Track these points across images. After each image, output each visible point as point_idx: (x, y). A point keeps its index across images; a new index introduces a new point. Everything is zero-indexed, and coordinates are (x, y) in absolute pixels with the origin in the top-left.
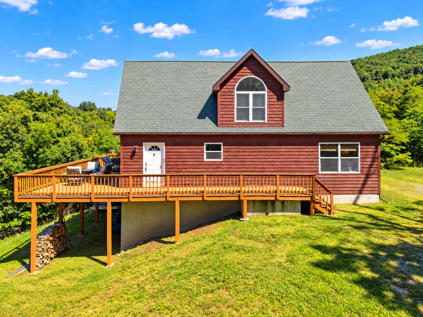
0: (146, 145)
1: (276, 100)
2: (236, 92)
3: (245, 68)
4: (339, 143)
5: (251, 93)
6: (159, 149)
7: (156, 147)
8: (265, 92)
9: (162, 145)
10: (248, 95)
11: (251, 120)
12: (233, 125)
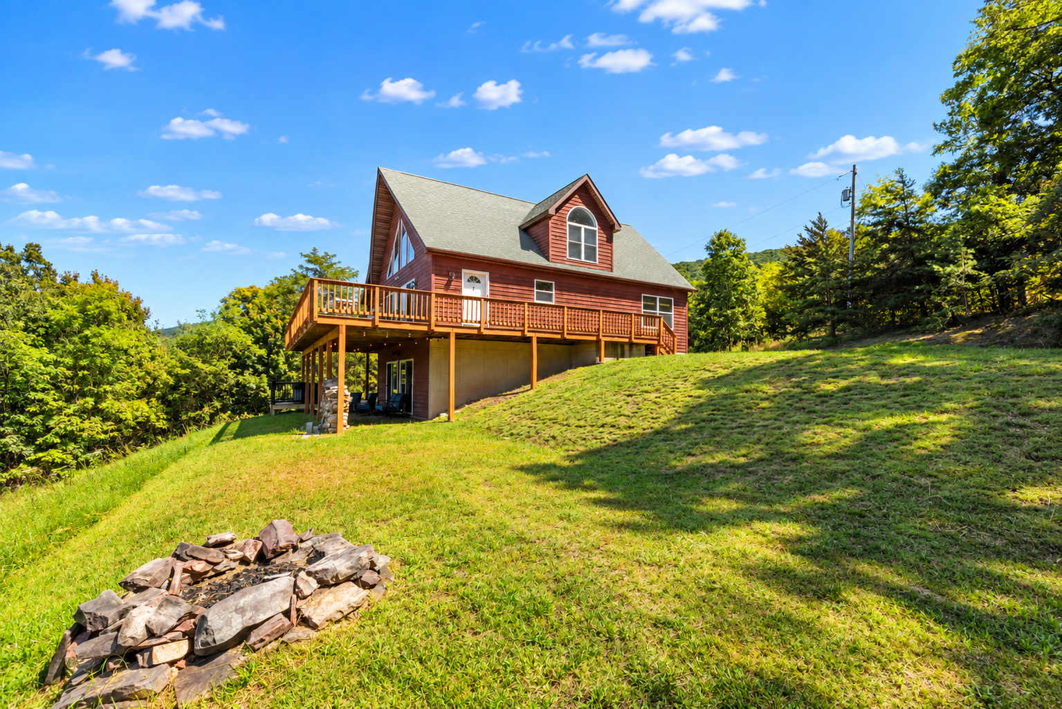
0: (466, 273)
1: (605, 239)
2: (568, 223)
3: (576, 196)
4: (658, 297)
5: (583, 227)
6: (479, 282)
7: (476, 278)
8: (596, 229)
9: (485, 276)
10: (580, 228)
11: (583, 259)
12: (563, 261)
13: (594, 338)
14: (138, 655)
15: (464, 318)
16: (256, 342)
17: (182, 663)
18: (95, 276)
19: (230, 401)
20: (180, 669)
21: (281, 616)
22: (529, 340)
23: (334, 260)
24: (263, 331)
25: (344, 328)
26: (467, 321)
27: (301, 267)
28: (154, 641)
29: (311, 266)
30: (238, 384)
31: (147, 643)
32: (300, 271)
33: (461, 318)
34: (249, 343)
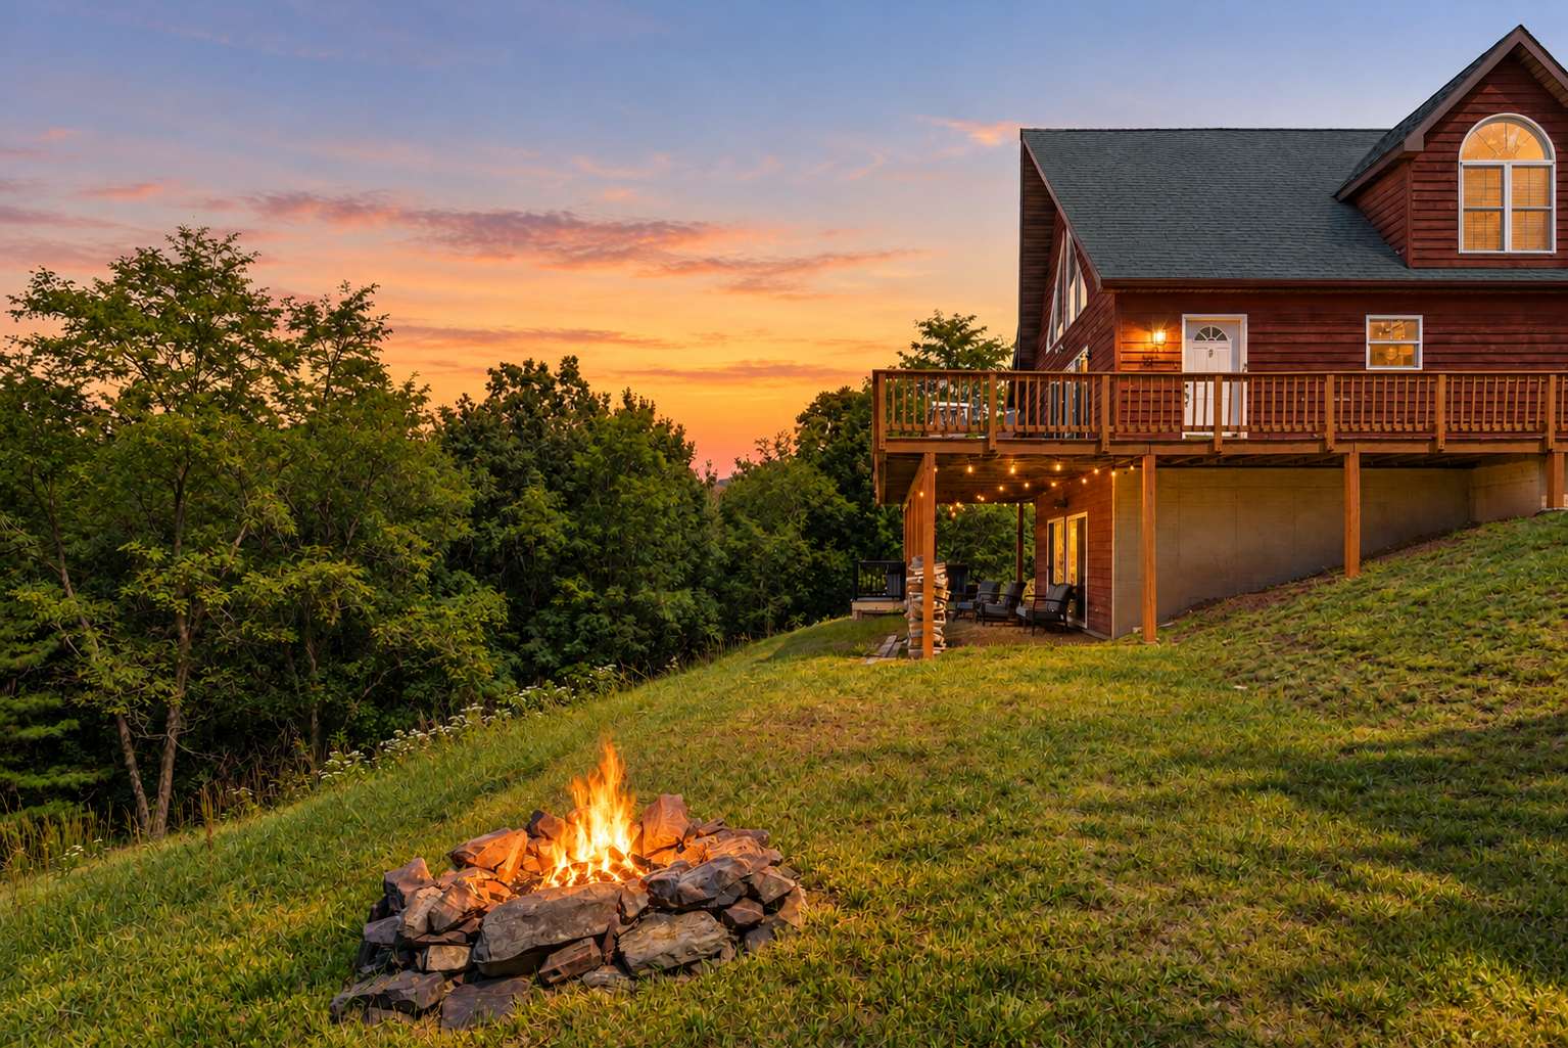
0: (1193, 322)
2: (1464, 163)
5: (1508, 165)
6: (1221, 337)
7: (1215, 331)
8: (1551, 163)
9: (1235, 323)
11: (1508, 247)
12: (1454, 262)
13: (1534, 448)
14: (418, 954)
15: (1188, 422)
16: (841, 491)
17: (460, 979)
18: (627, 398)
19: (804, 592)
20: (456, 984)
21: (591, 941)
22: (1338, 462)
23: (972, 326)
24: (853, 468)
25: (933, 457)
26: (1193, 428)
27: (915, 346)
28: (433, 939)
29: (934, 341)
30: (816, 565)
31: (423, 939)
32: (912, 354)
33: (1180, 422)
34: (832, 490)
